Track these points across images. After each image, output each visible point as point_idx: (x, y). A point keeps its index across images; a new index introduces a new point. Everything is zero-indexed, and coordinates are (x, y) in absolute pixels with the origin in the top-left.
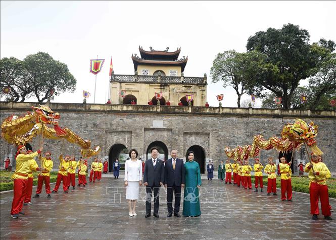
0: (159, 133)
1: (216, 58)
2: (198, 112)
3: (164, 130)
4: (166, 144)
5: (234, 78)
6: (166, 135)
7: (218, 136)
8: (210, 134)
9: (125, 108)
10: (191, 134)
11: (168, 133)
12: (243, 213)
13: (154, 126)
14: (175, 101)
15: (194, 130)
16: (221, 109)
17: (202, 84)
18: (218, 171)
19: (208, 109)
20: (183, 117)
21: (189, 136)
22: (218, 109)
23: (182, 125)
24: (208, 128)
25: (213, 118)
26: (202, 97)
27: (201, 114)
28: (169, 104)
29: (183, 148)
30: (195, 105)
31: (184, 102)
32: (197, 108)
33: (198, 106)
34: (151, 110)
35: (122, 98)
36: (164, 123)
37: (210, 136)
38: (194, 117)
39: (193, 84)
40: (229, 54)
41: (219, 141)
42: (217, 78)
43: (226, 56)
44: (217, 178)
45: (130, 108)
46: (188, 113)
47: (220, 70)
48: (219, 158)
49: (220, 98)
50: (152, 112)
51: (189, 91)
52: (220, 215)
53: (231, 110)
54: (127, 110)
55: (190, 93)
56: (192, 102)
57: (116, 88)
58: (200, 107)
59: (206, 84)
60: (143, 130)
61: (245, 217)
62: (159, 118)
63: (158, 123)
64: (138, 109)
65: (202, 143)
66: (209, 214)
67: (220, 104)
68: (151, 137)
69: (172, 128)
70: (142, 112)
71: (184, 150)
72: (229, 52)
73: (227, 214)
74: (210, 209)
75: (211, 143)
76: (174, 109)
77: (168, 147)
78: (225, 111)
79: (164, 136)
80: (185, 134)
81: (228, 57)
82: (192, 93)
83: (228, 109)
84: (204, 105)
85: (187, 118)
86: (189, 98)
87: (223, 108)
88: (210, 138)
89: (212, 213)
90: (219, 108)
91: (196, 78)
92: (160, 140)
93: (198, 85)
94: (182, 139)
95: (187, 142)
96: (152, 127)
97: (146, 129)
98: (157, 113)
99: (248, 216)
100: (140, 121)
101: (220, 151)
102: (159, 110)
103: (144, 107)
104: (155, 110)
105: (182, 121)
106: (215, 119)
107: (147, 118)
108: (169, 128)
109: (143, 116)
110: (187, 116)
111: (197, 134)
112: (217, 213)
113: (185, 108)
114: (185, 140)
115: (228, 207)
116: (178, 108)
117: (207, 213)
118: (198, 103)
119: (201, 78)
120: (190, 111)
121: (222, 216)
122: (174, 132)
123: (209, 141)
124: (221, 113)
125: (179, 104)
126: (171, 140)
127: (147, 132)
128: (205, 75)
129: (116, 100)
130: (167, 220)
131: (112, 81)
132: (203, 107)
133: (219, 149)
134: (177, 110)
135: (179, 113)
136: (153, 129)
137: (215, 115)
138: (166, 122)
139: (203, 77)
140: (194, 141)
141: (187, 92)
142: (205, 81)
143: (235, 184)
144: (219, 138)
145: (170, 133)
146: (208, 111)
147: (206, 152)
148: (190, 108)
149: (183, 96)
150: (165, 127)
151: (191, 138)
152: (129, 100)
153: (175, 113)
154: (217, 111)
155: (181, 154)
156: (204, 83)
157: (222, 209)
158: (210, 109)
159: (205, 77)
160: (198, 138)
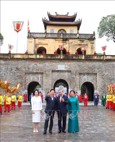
0: (62, 74)
1: (101, 20)
2: (89, 58)
3: (65, 71)
4: (67, 81)
5: (114, 34)
6: (67, 75)
7: (103, 75)
8: (97, 74)
9: (38, 56)
10: (84, 74)
11: (69, 74)
12: (107, 129)
13: (59, 69)
14: (72, 51)
15: (86, 71)
16: (105, 57)
17: (91, 39)
18: (102, 100)
19: (96, 57)
20: (78, 62)
21: (83, 75)
22: (103, 57)
23: (78, 68)
24: (96, 70)
25: (99, 63)
26: (92, 48)
27: (91, 60)
28: (69, 53)
29: (78, 84)
30: (87, 54)
31: (79, 52)
32: (88, 56)
33: (89, 54)
34: (56, 58)
35: (36, 50)
36: (65, 66)
37: (98, 75)
38: (86, 62)
39: (85, 39)
40: (111, 17)
41: (103, 79)
42: (102, 35)
43: (109, 19)
44: (101, 105)
45: (42, 57)
46: (82, 60)
47: (104, 29)
48: (103, 91)
49: (104, 48)
50: (57, 59)
51: (82, 44)
52: (92, 131)
53: (112, 57)
54: (39, 58)
55: (83, 45)
56: (85, 52)
57: (32, 42)
58: (90, 55)
59: (94, 39)
60: (51, 72)
61: (108, 132)
62: (62, 63)
63: (61, 66)
64: (47, 57)
65: (92, 80)
66: (85, 130)
67: (104, 53)
68: (57, 77)
69: (71, 70)
70: (50, 59)
71: (80, 85)
72: (111, 16)
73: (97, 130)
74: (88, 127)
75: (98, 80)
76: (72, 57)
77: (68, 83)
78: (108, 58)
79: (65, 76)
80: (80, 74)
81: (110, 20)
82: (85, 45)
83: (110, 56)
84: (93, 54)
85: (81, 63)
86: (83, 49)
87: (106, 56)
88: (97, 77)
89: (88, 130)
90: (103, 55)
91: (88, 34)
92: (62, 79)
93: (89, 39)
94: (78, 78)
95: (81, 80)
96: (57, 70)
97: (53, 71)
98: (60, 60)
99: (109, 131)
100: (48, 65)
101: (104, 86)
102: (62, 58)
103: (51, 55)
104: (59, 57)
105: (78, 65)
106: (101, 63)
107: (54, 64)
108: (69, 70)
109: (51, 62)
110: (81, 62)
111: (88, 74)
112: (90, 130)
113: (79, 56)
114: (80, 78)
115: (100, 125)
116: (75, 56)
117: (84, 130)
118: (89, 52)
119: (91, 35)
120: (83, 58)
121: (93, 132)
122: (73, 73)
123: (96, 79)
124: (105, 59)
125: (76, 53)
126: (70, 78)
127: (54, 73)
128: (94, 32)
129: (32, 51)
130: (56, 135)
131: (28, 37)
132: (92, 55)
133: (103, 84)
134: (74, 57)
135: (75, 59)
136: (58, 71)
137: (100, 60)
138: (67, 66)
139: (93, 33)
140: (86, 79)
141: (81, 45)
142: (94, 36)
143: (111, 109)
144: (103, 77)
145: (70, 74)
146: (96, 58)
147: (95, 86)
148: (83, 56)
149: (78, 47)
150: (66, 70)
151: (84, 77)
152: (41, 51)
153: (73, 60)
154: (102, 58)
155: (77, 88)
156: (93, 38)
157: (95, 127)
158: (97, 57)
159: (94, 34)
160: (89, 77)
